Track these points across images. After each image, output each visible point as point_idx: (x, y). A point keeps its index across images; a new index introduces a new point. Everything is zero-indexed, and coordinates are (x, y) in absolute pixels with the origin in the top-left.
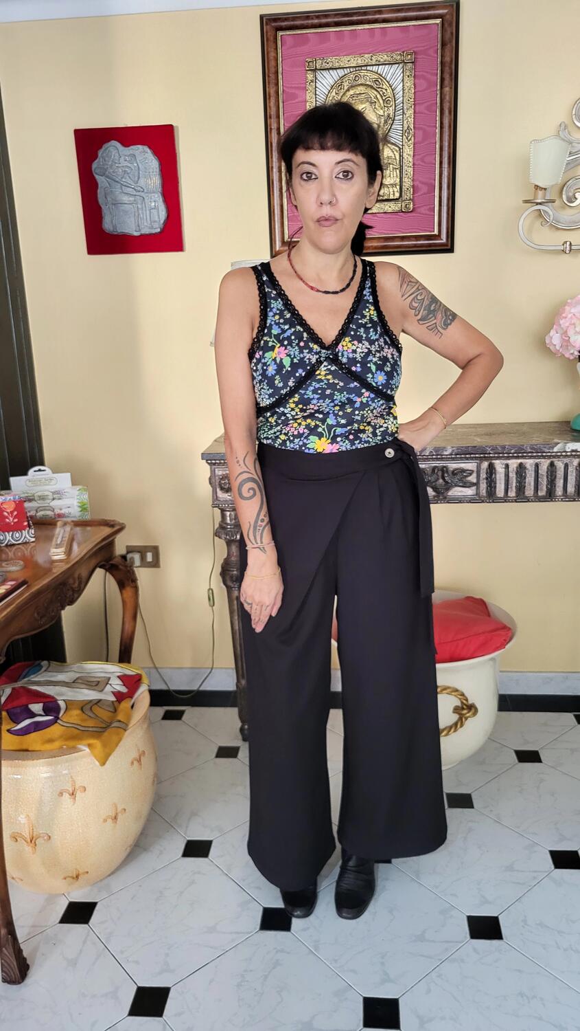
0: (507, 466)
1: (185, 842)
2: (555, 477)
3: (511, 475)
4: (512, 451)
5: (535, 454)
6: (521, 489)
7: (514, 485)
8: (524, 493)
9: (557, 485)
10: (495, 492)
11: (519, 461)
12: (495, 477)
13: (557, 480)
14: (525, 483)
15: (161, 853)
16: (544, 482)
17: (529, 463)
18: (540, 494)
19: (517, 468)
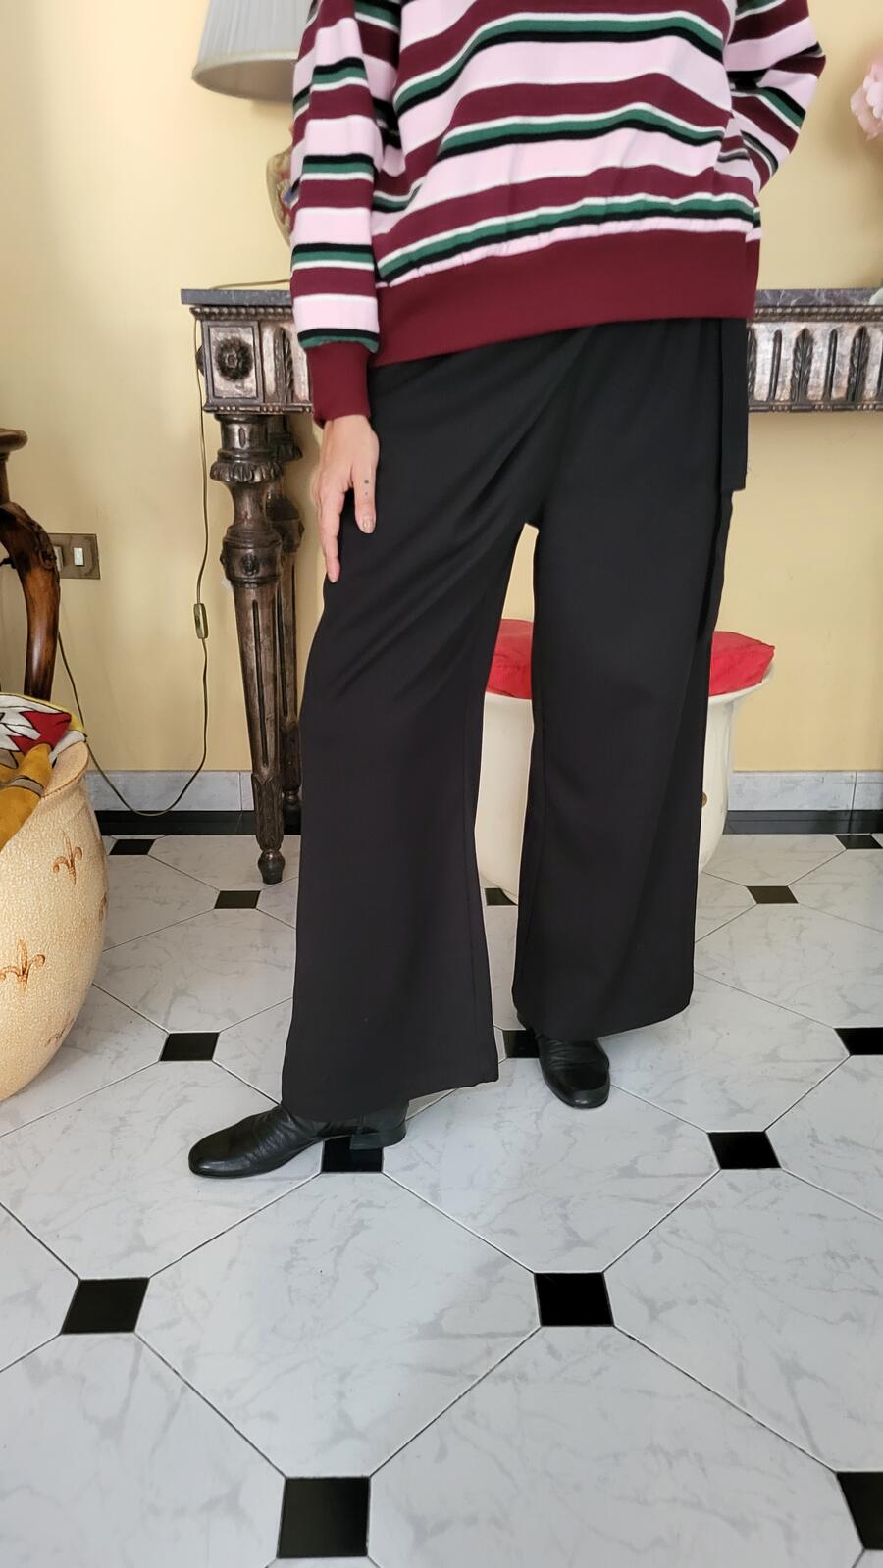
0: (778, 338)
1: (166, 1036)
2: (867, 359)
3: (783, 356)
4: (793, 303)
5: (833, 310)
6: (801, 382)
7: (789, 375)
8: (806, 393)
9: (869, 377)
10: (753, 390)
11: (802, 326)
12: (755, 359)
13: (869, 366)
14: (809, 371)
15: (119, 1055)
16: (843, 369)
17: (820, 330)
18: (835, 395)
19: (797, 340)
